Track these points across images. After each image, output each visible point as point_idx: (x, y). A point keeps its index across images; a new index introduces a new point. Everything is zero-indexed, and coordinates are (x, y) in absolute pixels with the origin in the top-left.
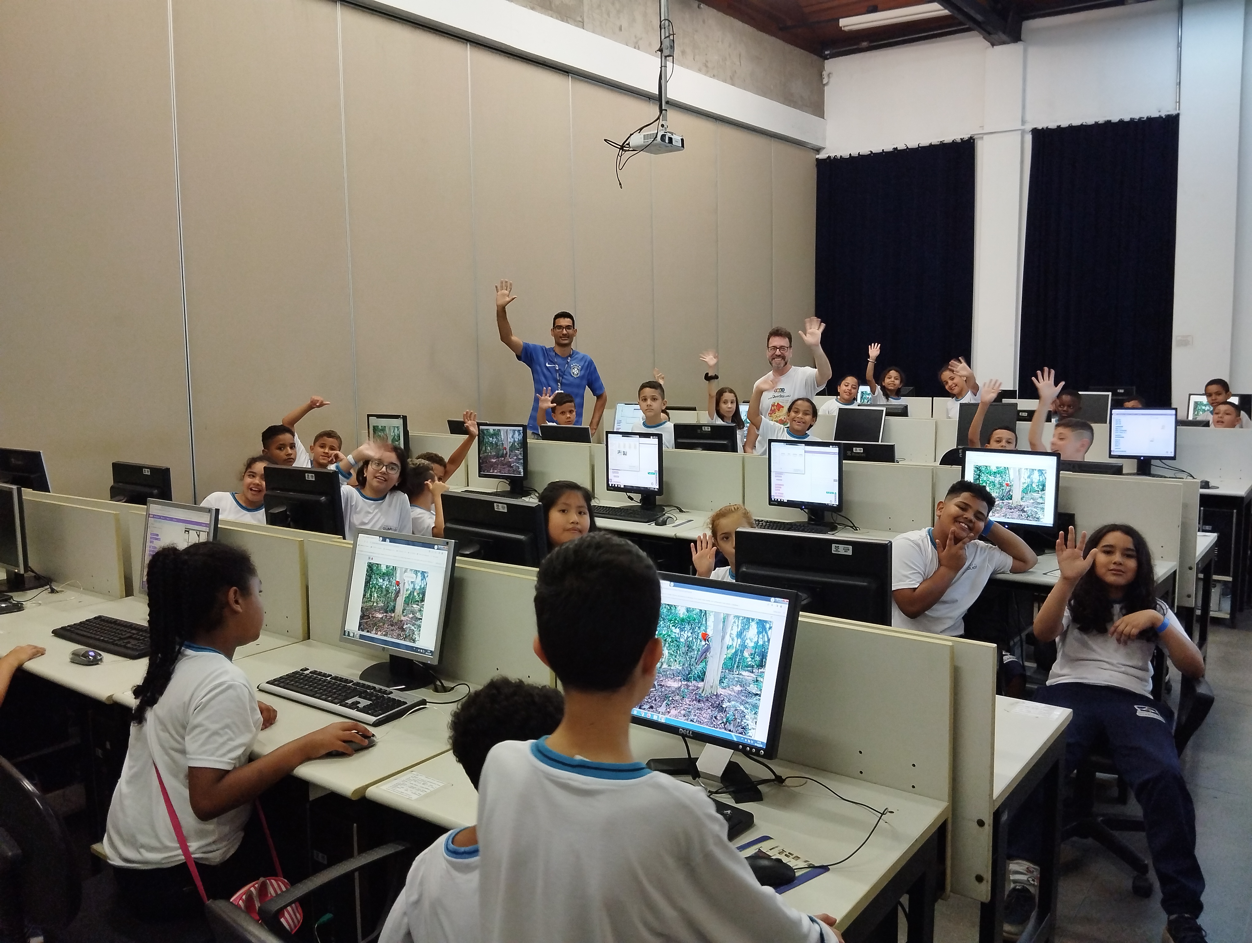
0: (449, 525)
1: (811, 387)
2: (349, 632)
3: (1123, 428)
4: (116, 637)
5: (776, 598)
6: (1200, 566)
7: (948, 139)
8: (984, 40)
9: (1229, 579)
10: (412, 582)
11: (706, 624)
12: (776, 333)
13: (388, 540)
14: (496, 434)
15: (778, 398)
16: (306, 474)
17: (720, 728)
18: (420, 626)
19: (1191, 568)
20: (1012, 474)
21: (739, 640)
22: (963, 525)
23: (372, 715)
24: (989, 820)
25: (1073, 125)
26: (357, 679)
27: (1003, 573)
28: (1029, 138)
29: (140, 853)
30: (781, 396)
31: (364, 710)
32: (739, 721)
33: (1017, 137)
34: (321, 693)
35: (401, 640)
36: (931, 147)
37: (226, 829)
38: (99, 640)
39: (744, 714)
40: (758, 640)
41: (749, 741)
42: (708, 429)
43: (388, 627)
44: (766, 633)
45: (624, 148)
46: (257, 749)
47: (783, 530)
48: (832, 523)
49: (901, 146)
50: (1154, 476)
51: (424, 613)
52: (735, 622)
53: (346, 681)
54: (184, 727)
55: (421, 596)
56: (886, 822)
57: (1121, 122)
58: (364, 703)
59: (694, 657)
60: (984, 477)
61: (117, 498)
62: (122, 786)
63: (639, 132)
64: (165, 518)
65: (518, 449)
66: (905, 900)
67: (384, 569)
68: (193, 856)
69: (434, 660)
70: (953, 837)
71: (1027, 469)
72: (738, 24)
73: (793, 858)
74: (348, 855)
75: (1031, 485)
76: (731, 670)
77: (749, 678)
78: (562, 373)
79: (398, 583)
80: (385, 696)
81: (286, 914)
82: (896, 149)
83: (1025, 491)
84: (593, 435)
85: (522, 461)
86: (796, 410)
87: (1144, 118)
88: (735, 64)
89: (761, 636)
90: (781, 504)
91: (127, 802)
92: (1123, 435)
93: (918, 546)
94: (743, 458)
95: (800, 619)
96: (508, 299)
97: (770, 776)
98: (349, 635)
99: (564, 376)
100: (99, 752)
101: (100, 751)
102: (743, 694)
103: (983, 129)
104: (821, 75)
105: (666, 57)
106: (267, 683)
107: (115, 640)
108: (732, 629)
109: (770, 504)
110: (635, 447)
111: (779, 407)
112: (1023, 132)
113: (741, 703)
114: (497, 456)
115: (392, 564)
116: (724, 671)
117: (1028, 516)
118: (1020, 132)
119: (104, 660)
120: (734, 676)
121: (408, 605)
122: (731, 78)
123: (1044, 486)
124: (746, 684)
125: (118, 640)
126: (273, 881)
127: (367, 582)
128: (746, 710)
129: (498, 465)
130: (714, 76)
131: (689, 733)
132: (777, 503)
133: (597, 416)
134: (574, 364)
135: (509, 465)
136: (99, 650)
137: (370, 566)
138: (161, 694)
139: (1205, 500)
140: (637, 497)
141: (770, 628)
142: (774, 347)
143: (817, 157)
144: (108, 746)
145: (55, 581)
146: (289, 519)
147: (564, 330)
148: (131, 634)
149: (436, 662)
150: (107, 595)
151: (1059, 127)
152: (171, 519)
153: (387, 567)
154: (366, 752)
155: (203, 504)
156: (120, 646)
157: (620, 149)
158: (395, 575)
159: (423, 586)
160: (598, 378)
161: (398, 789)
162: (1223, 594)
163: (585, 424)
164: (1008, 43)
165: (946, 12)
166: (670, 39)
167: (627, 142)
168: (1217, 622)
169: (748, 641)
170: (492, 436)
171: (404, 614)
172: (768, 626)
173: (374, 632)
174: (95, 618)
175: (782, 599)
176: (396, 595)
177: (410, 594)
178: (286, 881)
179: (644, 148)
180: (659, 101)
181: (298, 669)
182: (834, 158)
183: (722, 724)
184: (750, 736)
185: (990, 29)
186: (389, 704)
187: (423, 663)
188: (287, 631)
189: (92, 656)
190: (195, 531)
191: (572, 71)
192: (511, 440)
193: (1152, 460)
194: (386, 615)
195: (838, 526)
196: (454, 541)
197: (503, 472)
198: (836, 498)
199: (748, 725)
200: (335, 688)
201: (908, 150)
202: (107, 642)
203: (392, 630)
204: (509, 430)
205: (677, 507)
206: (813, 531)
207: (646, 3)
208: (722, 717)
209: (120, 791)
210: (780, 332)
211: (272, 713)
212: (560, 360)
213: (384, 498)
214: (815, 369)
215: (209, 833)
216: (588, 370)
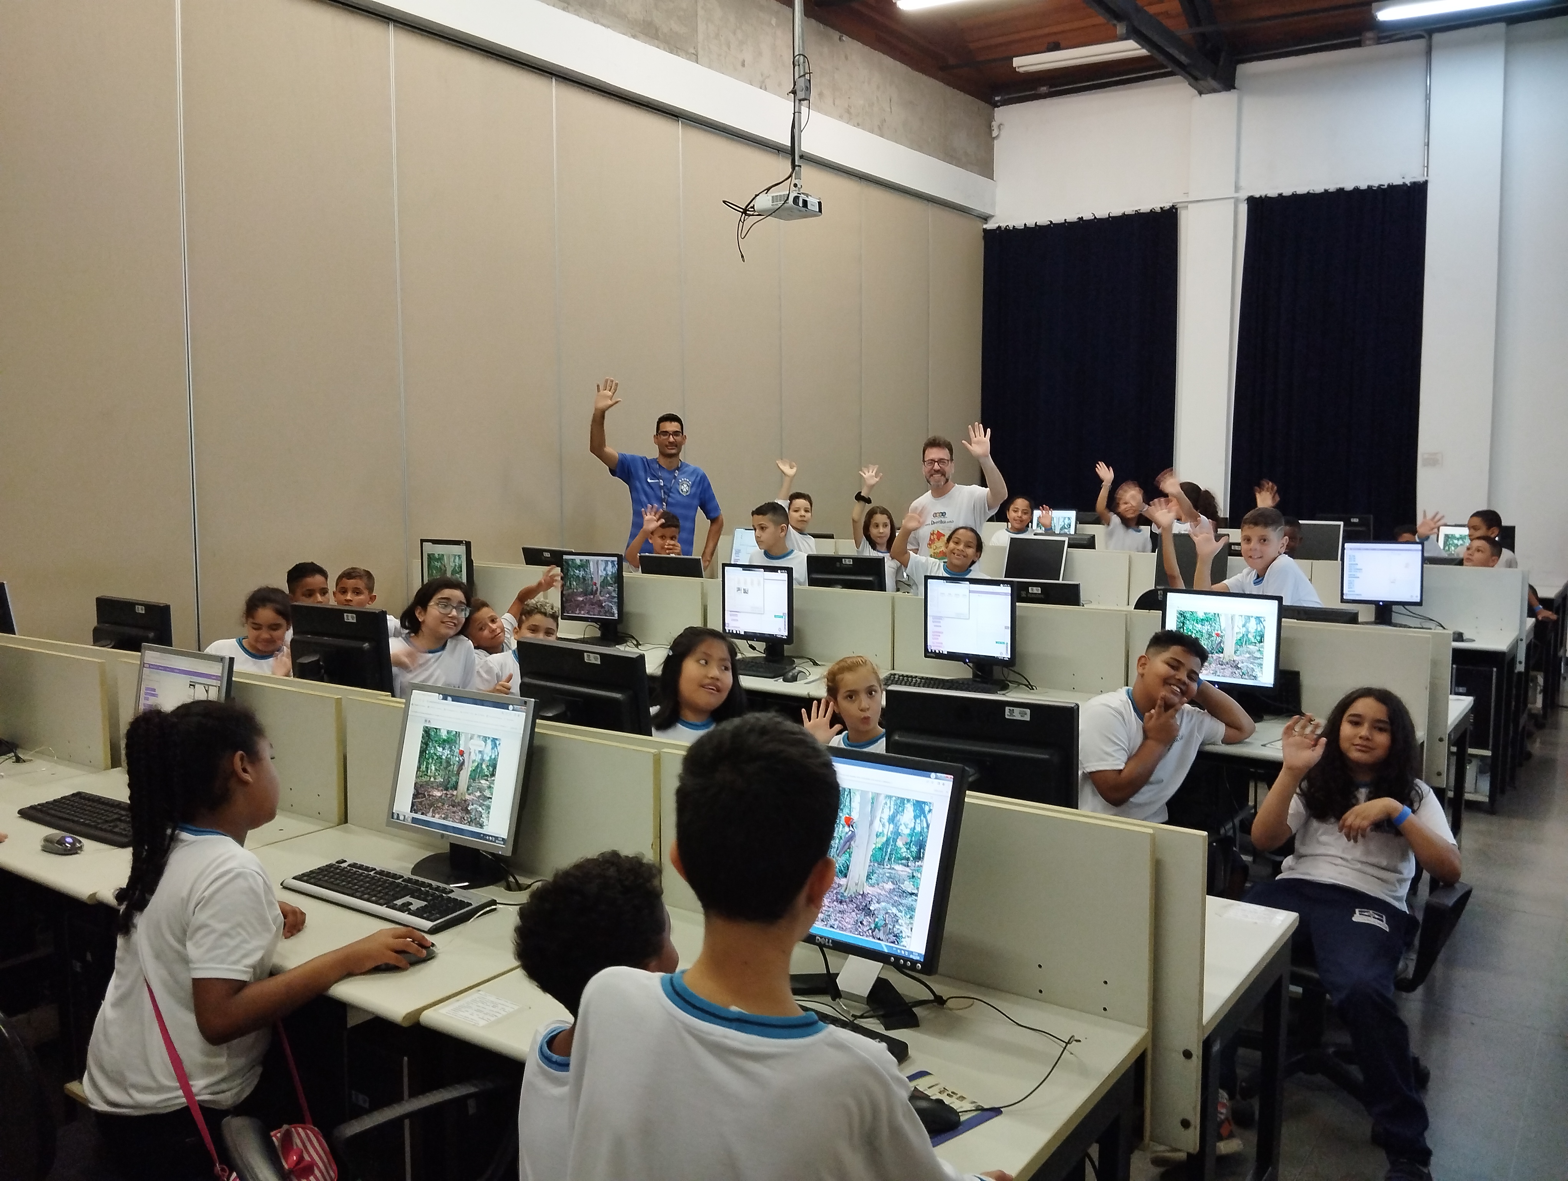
0: (527, 680)
1: (980, 512)
2: (398, 814)
3: (1358, 567)
4: (100, 819)
5: (938, 774)
6: (1452, 737)
7: (1145, 208)
8: (1189, 86)
9: (1488, 753)
10: (480, 752)
11: (850, 806)
12: (933, 443)
13: (449, 698)
14: (584, 566)
15: (939, 524)
16: (345, 614)
17: (867, 936)
18: (489, 807)
19: (1441, 740)
20: (1224, 622)
21: (892, 826)
22: (1175, 688)
23: (427, 919)
24: (1197, 1051)
25: (1298, 193)
26: (407, 874)
27: (1214, 744)
28: (1244, 208)
29: (129, 1094)
30: (941, 522)
31: (418, 913)
32: (891, 927)
33: (1230, 205)
34: (362, 892)
35: (465, 824)
36: (1125, 218)
37: (241, 1062)
38: (77, 822)
39: (897, 918)
40: (914, 827)
41: (903, 952)
42: (850, 561)
43: (449, 808)
44: (925, 817)
45: (748, 212)
47: (942, 688)
48: (1003, 680)
49: (1088, 216)
50: (1395, 625)
51: (495, 791)
52: (886, 803)
53: (395, 876)
54: (185, 932)
55: (491, 769)
56: (1072, 1054)
57: (1356, 190)
58: (417, 904)
60: (1189, 625)
61: (103, 643)
62: (107, 1010)
63: (766, 193)
64: (166, 669)
65: (611, 585)
66: (1094, 1150)
67: (444, 735)
68: (198, 1098)
69: (506, 850)
70: (1153, 1074)
71: (1242, 616)
72: (888, 61)
73: (957, 1099)
74: (397, 1098)
75: (1247, 635)
76: (881, 863)
77: (904, 873)
78: (668, 491)
79: (462, 753)
80: (444, 895)
81: (317, 1172)
82: (1081, 219)
83: (1240, 643)
84: (706, 568)
85: (616, 600)
86: (956, 540)
87: (1384, 185)
88: (884, 110)
89: (918, 821)
90: (939, 656)
91: (113, 1030)
92: (1358, 574)
94: (893, 599)
95: (966, 800)
96: (610, 402)
97: (928, 996)
98: (398, 818)
99: (671, 494)
100: (78, 966)
101: (78, 964)
102: (896, 893)
103: (1188, 196)
104: (990, 127)
105: (800, 100)
106: (294, 878)
107: (99, 823)
108: (882, 812)
109: (926, 656)
110: (759, 584)
111: (940, 535)
112: (1237, 201)
113: (893, 904)
114: (585, 593)
115: (454, 729)
116: (872, 864)
117: (1243, 673)
118: (1233, 200)
119: (85, 848)
120: (886, 870)
121: (474, 780)
122: (879, 128)
123: (1262, 636)
124: (899, 881)
125: (102, 823)
126: (300, 1130)
127: (423, 752)
128: (900, 913)
129: (585, 605)
130: (858, 125)
131: (828, 942)
132: (934, 656)
133: (711, 545)
134: (683, 479)
135: (599, 604)
136: (78, 836)
137: (427, 731)
139: (1459, 656)
140: (761, 646)
141: (930, 811)
142: (932, 460)
143: (985, 226)
144: (89, 957)
145: (21, 748)
146: (323, 671)
147: (671, 436)
148: (119, 816)
149: (509, 853)
150: (89, 765)
151: (1280, 195)
152: (172, 670)
153: (448, 732)
154: (422, 966)
155: (210, 650)
156: (105, 831)
157: (742, 213)
158: (458, 742)
159: (493, 757)
160: (712, 497)
161: (461, 1013)
162: (1481, 771)
163: (696, 555)
164: (1220, 92)
165: (1144, 52)
166: (805, 79)
167: (751, 205)
168: (1474, 806)
169: (902, 827)
170: (579, 567)
171: (470, 792)
172: (927, 808)
173: (430, 814)
174: (73, 795)
175: (945, 775)
176: (459, 768)
177: (477, 767)
178: (316, 1129)
179: (773, 213)
180: (791, 155)
181: (333, 861)
182: (1006, 228)
183: (870, 931)
184: (903, 946)
185: (1198, 74)
186: (449, 905)
187: (492, 854)
188: (319, 813)
189: (69, 844)
190: (202, 686)
191: (681, 114)
192: (602, 573)
193: (1393, 606)
194: (446, 794)
195: (1010, 684)
196: (533, 700)
197: (592, 613)
198: (1007, 650)
199: (901, 932)
200: (380, 886)
201: (1096, 220)
202: (88, 825)
203: (454, 812)
204: (600, 561)
205: (810, 659)
206: (979, 690)
207: (775, 33)
208: (870, 922)
209: (104, 1017)
210: (937, 442)
211: (299, 915)
212: (665, 475)
213: (443, 647)
214: (984, 488)
215: (216, 1068)
216: (701, 487)
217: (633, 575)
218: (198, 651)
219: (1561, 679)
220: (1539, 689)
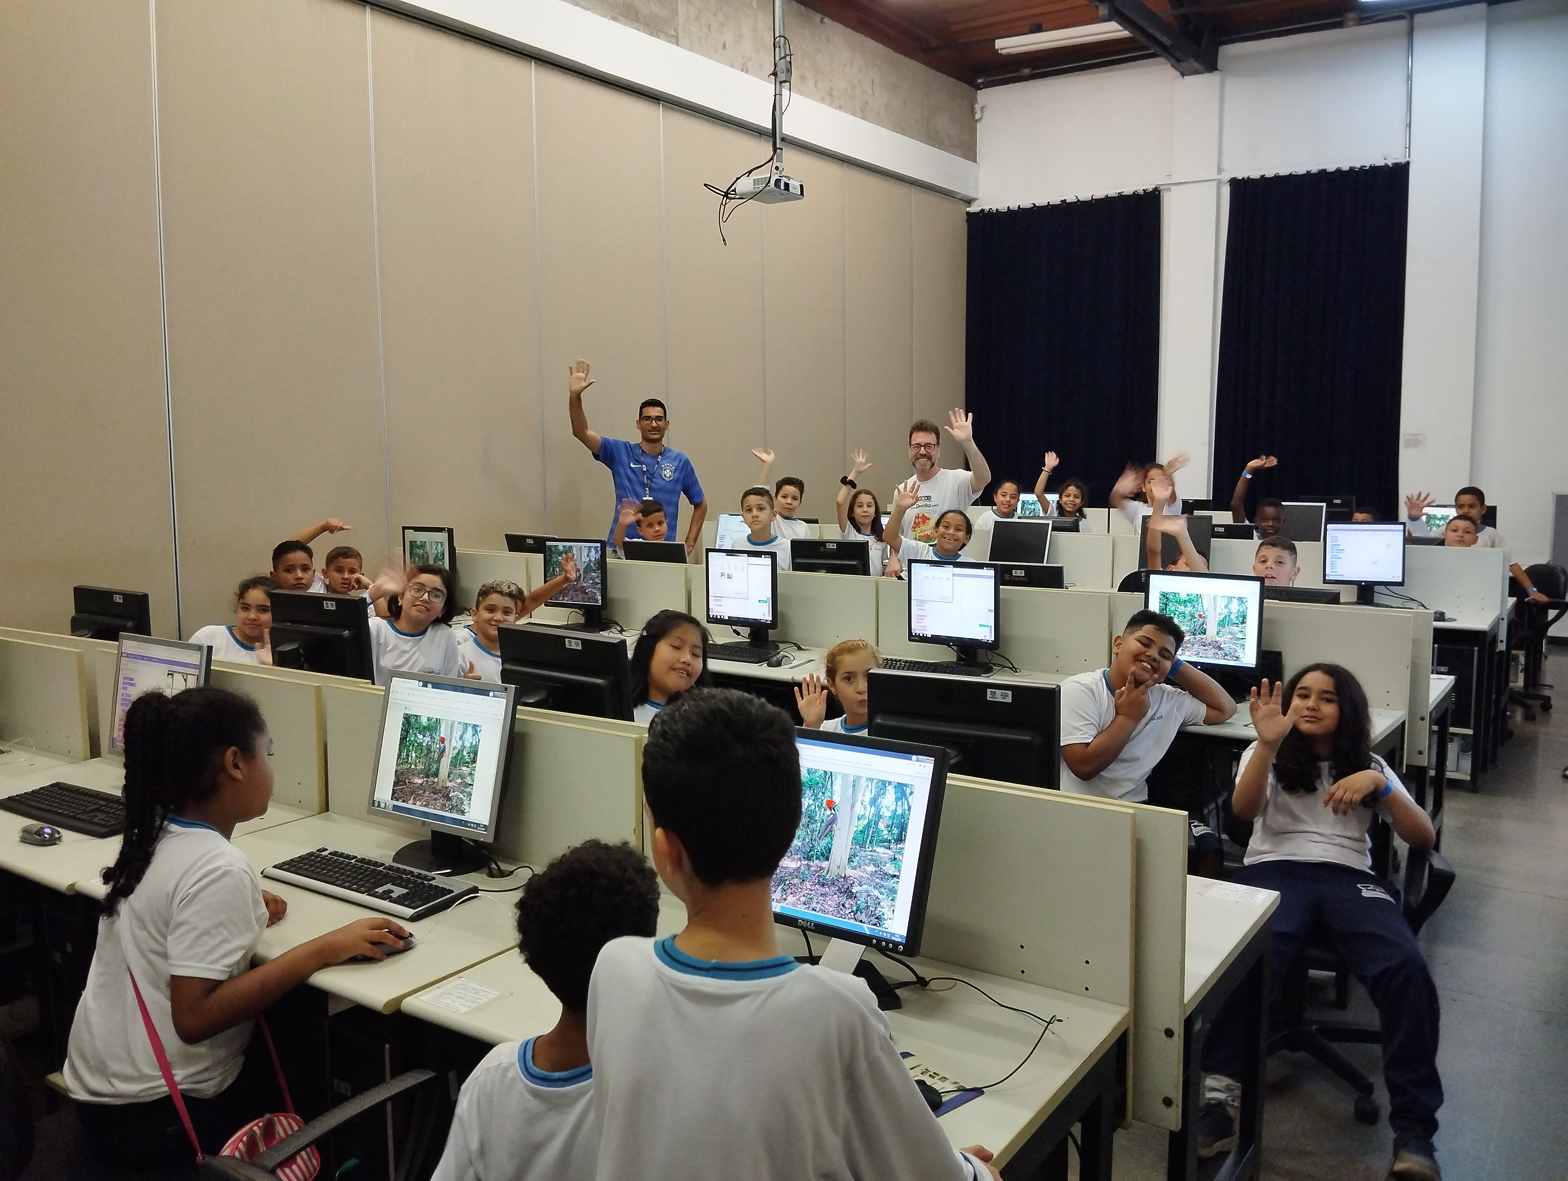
0: (508, 666)
1: (964, 495)
2: (379, 802)
3: (1340, 547)
4: (79, 809)
5: (919, 756)
6: (1434, 716)
7: (1128, 190)
8: (1172, 68)
9: (1470, 732)
10: (461, 738)
11: (832, 789)
12: (920, 427)
13: (430, 685)
14: (567, 552)
15: (924, 508)
16: (325, 602)
17: (849, 919)
18: (470, 794)
19: (1422, 719)
20: (1206, 603)
21: (873, 808)
22: (1146, 664)
23: (409, 907)
24: (1179, 1030)
25: (1280, 175)
26: (389, 862)
27: (1195, 725)
28: (1226, 190)
29: (110, 1082)
30: (926, 506)
31: (399, 901)
32: (873, 909)
33: (1213, 188)
34: (343, 880)
35: (446, 811)
36: (1108, 200)
37: (222, 1053)
38: (56, 813)
39: (879, 900)
40: (896, 809)
41: (885, 934)
42: (833, 546)
43: (430, 796)
44: (907, 799)
45: (729, 196)
46: (262, 951)
47: (926, 671)
48: (987, 663)
49: (1071, 199)
50: (1378, 605)
51: (476, 777)
52: (867, 786)
53: (376, 864)
54: (167, 924)
55: (472, 756)
56: (1053, 1033)
57: (1339, 171)
58: (398, 891)
59: (816, 831)
60: (1171, 607)
61: (81, 632)
62: (89, 998)
63: (748, 176)
64: (143, 658)
65: (594, 571)
66: (1076, 1129)
67: (424, 721)
68: (179, 1087)
69: (488, 837)
70: (1134, 1052)
71: (1224, 597)
72: (870, 43)
73: (939, 1079)
74: (379, 1082)
75: (1229, 616)
76: (862, 846)
77: (885, 855)
78: (651, 476)
79: (442, 740)
80: (425, 882)
81: (299, 1161)
82: (1064, 202)
83: (1222, 624)
84: (689, 553)
85: (599, 586)
86: (945, 524)
87: (1366, 167)
88: (866, 93)
89: (900, 803)
90: (923, 639)
91: (95, 1019)
92: (1340, 555)
93: (1091, 691)
94: (877, 583)
95: (948, 782)
96: (584, 384)
97: (910, 977)
98: (379, 806)
99: (654, 479)
100: (57, 957)
101: (58, 955)
102: (878, 876)
103: (1171, 178)
104: (973, 110)
105: (781, 82)
106: (274, 867)
107: (77, 814)
108: (864, 795)
109: (910, 640)
110: (743, 569)
111: (925, 519)
112: (1219, 183)
113: (874, 887)
115: (435, 716)
116: (854, 847)
117: (1226, 655)
118: (1216, 182)
119: (63, 839)
120: (866, 853)
121: (455, 767)
122: (862, 111)
123: (1244, 617)
124: (881, 863)
125: (81, 814)
126: (282, 1118)
127: (403, 739)
128: (882, 896)
130: (840, 107)
131: (810, 925)
132: (918, 639)
133: (695, 530)
134: (666, 465)
135: (583, 590)
136: (57, 826)
137: (407, 718)
138: (138, 880)
139: (1440, 635)
140: (745, 631)
141: (911, 793)
142: (918, 444)
143: (968, 209)
144: (69, 948)
146: (303, 659)
147: (654, 421)
148: (98, 806)
149: (490, 839)
150: (68, 756)
151: (1263, 177)
152: (150, 659)
153: (429, 719)
155: (192, 641)
156: (84, 821)
157: (724, 196)
159: (474, 743)
160: (696, 482)
161: (442, 1000)
162: (1463, 750)
163: (680, 540)
164: (1202, 73)
165: (1126, 33)
166: (786, 61)
167: (733, 188)
168: (1455, 784)
169: (884, 810)
170: (562, 554)
171: (450, 779)
172: (908, 791)
173: (411, 801)
174: (52, 785)
175: (927, 758)
176: (439, 756)
177: (458, 753)
178: (298, 1117)
179: (754, 196)
180: (773, 137)
181: (314, 849)
182: (989, 211)
183: (852, 914)
184: (886, 928)
185: (1179, 55)
186: (431, 892)
187: (474, 841)
188: (300, 802)
189: (48, 834)
190: (181, 675)
191: (663, 97)
192: (585, 559)
193: (1375, 587)
194: (427, 781)
195: (994, 667)
196: (514, 686)
197: (576, 600)
198: (991, 633)
199: (883, 914)
200: (361, 874)
201: (1079, 203)
202: (68, 816)
203: (435, 799)
204: (583, 547)
205: (794, 644)
206: (963, 673)
207: (756, 16)
208: (852, 905)
209: (86, 1005)
210: (925, 425)
211: (280, 905)
212: (648, 460)
213: (424, 632)
214: (969, 472)
215: (200, 1057)
216: (684, 472)
217: (616, 562)
218: (180, 639)
219: (1543, 658)
220: (1520, 667)
